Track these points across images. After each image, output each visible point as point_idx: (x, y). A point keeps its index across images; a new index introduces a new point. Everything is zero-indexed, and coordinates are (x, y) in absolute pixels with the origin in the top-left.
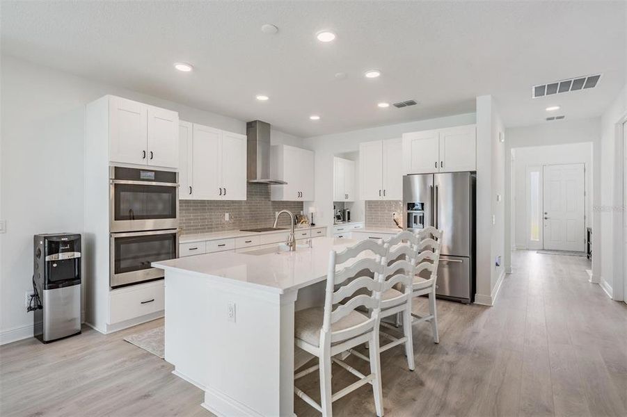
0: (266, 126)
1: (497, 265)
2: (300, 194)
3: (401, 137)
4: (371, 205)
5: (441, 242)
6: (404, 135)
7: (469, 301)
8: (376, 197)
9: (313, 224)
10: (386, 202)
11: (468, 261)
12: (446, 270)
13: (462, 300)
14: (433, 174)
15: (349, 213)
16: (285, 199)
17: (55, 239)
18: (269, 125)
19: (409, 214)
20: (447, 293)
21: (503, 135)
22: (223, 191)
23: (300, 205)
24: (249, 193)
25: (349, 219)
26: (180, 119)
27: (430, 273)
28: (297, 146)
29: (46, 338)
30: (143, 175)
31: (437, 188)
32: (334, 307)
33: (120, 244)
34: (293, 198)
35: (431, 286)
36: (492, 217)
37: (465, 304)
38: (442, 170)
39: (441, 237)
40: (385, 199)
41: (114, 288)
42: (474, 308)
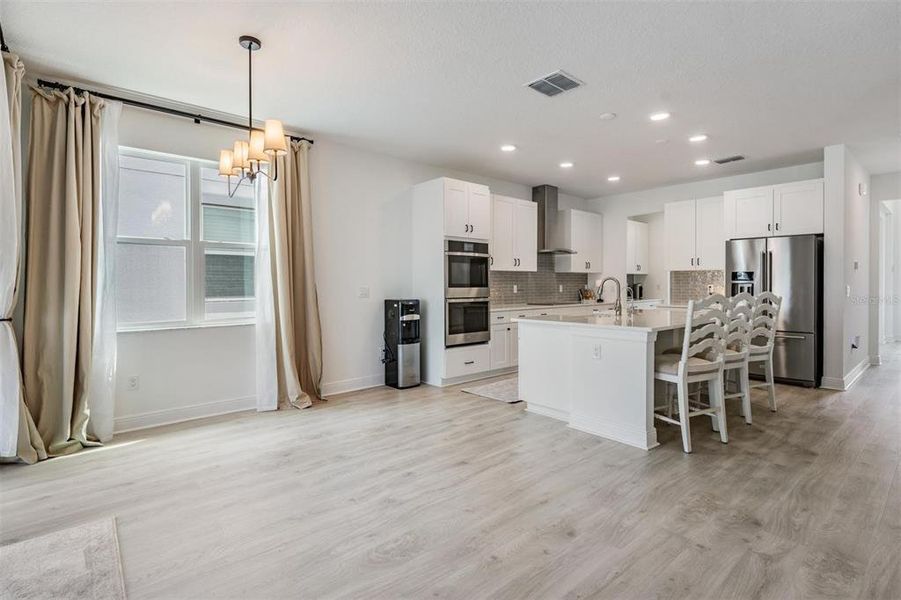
0: (554, 189)
1: (853, 346)
2: (588, 265)
3: (722, 195)
4: (679, 277)
5: (777, 320)
6: (725, 193)
7: (814, 384)
8: (686, 267)
9: (600, 301)
10: (700, 272)
11: (812, 339)
12: (782, 349)
13: (805, 383)
14: (766, 238)
15: (641, 288)
16: (572, 271)
17: (406, 303)
18: (556, 188)
19: (733, 285)
20: (784, 374)
21: (865, 187)
22: (517, 262)
23: (584, 277)
24: (540, 264)
25: (641, 295)
26: (491, 193)
27: (767, 339)
28: (583, 210)
29: (400, 385)
30: (466, 247)
31: (771, 254)
32: (691, 344)
33: (452, 308)
34: (582, 270)
35: (768, 353)
36: (846, 288)
37: (809, 387)
38: (777, 233)
39: (777, 315)
40: (699, 268)
41: (448, 347)
42: (820, 391)
